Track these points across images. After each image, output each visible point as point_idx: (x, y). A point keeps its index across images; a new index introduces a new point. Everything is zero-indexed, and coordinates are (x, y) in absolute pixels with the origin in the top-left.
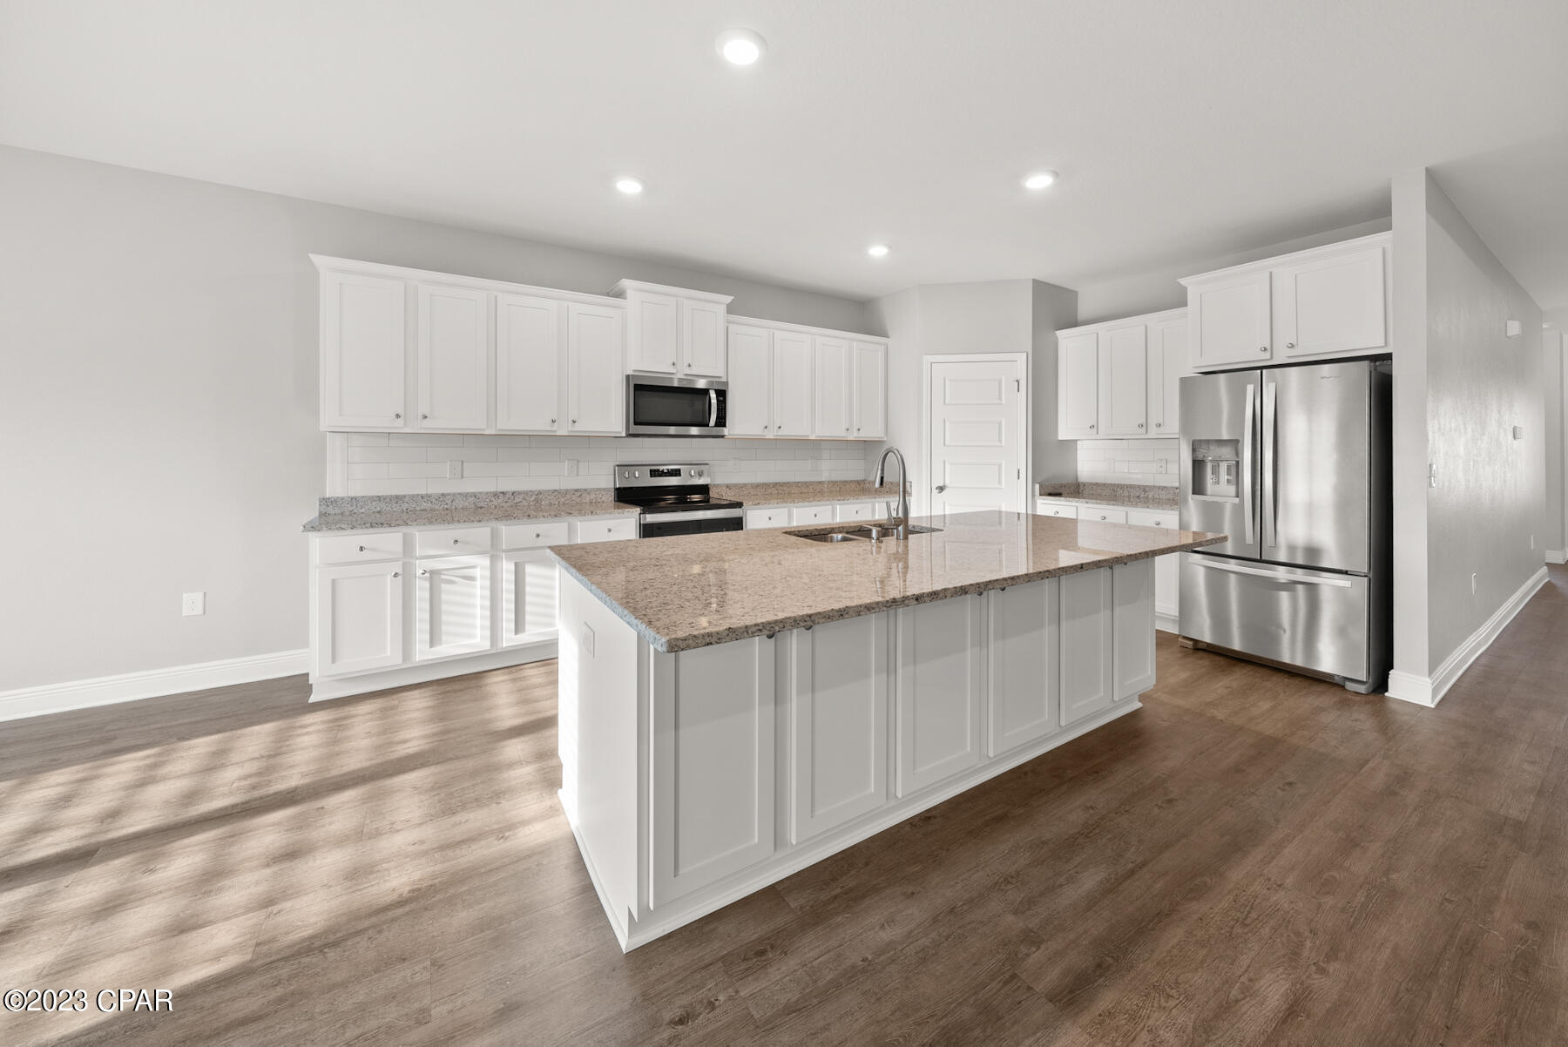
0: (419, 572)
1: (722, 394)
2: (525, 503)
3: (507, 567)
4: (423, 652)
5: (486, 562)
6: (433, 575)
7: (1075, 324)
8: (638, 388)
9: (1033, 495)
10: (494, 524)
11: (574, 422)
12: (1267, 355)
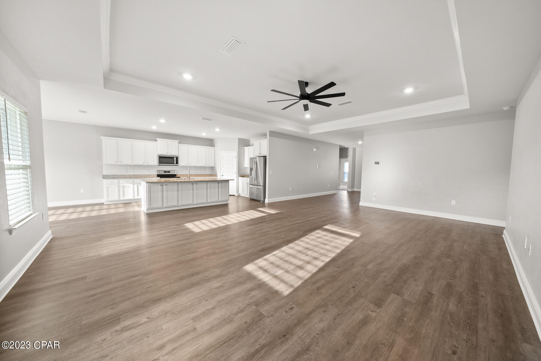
0: (121, 186)
1: (177, 158)
3: (136, 186)
4: (122, 198)
5: (132, 185)
6: (123, 186)
7: (250, 146)
8: (160, 157)
9: (238, 176)
10: (133, 179)
11: (148, 163)
12: (259, 155)
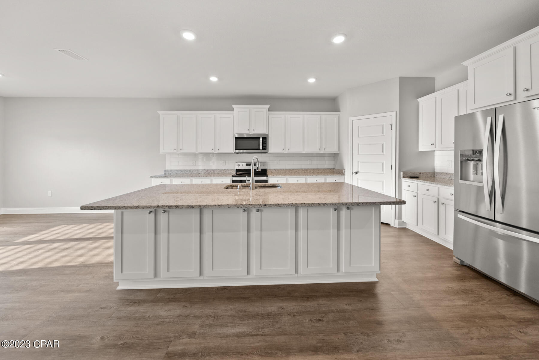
1: (265, 139)
2: (211, 173)
8: (236, 138)
9: (399, 177)
11: (218, 149)
